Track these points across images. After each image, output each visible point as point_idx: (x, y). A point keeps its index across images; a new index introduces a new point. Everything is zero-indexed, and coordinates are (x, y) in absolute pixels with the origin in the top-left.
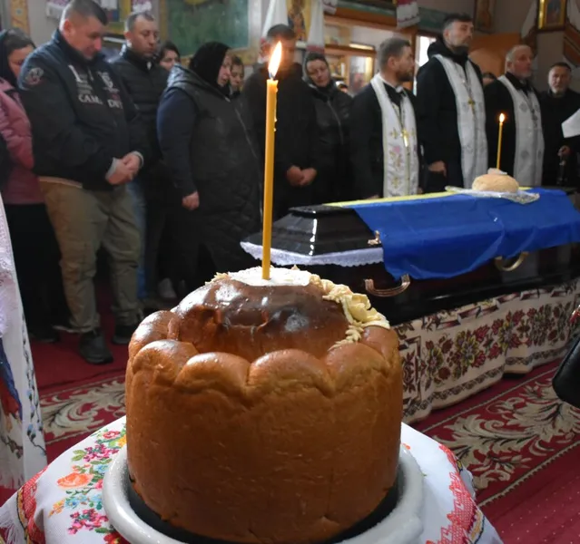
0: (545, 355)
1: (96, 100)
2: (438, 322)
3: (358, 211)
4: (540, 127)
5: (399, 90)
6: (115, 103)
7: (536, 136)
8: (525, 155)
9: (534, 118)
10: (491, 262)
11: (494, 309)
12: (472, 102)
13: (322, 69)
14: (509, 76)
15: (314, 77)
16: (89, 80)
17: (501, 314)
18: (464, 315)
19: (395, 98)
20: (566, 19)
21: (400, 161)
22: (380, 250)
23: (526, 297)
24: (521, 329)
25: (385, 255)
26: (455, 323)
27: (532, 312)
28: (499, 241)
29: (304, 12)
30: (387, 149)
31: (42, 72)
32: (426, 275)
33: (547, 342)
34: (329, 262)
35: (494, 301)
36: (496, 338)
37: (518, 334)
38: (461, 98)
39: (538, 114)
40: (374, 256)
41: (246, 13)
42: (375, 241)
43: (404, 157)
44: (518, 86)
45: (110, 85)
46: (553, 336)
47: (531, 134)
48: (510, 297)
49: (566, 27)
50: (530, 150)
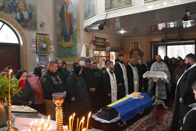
0: (147, 128)
1: (57, 83)
2: (131, 128)
3: (115, 108)
4: (138, 74)
5: (112, 71)
6: (60, 82)
7: (137, 75)
8: (136, 79)
9: (137, 72)
10: (138, 113)
11: (139, 122)
12: (125, 71)
13: (96, 66)
14: (131, 64)
15: (94, 67)
16: (55, 78)
17: (140, 123)
18: (135, 126)
19: (112, 73)
20: (138, 48)
21: (114, 86)
22: (120, 117)
23: (144, 118)
24: (144, 124)
25: (121, 117)
26: (134, 128)
27: (145, 120)
28: (139, 108)
29: (89, 51)
30: (111, 84)
31: (46, 79)
32: (128, 119)
33: (148, 125)
34: (112, 122)
35: (139, 121)
36: (140, 128)
37: (143, 125)
38: (123, 71)
39: (137, 71)
40: (119, 118)
41: (77, 50)
42: (119, 115)
43: (115, 85)
44: (133, 66)
45: (59, 78)
46: (148, 123)
47: (136, 75)
48: (141, 119)
49: (138, 49)
50: (136, 78)
